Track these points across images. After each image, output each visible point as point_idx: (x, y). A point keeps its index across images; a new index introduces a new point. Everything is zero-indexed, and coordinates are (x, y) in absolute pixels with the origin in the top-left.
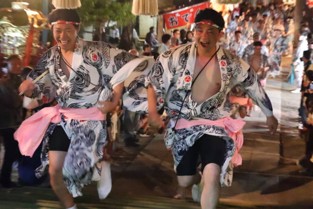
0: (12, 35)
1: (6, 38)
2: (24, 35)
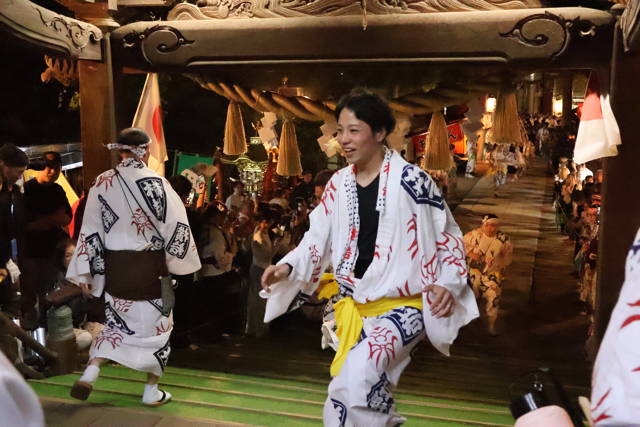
0: (252, 170)
1: (245, 174)
2: (263, 170)
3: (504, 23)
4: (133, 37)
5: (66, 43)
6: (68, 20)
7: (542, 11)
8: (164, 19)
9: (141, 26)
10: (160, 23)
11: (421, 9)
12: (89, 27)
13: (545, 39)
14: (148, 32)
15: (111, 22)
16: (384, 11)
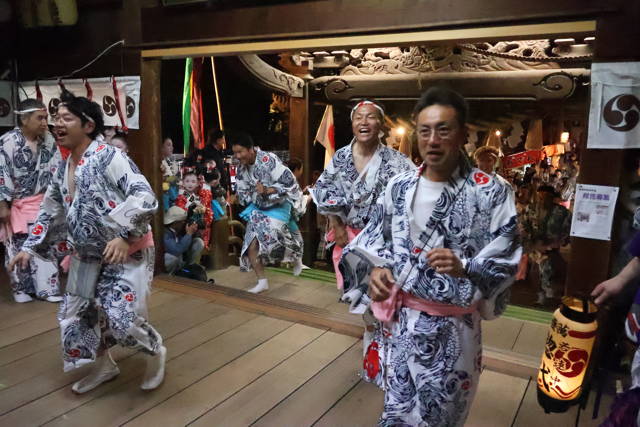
3: (535, 78)
4: (321, 85)
5: (286, 88)
6: (287, 75)
7: (559, 70)
8: (339, 74)
9: (326, 78)
10: (336, 77)
11: (486, 69)
12: (298, 79)
13: (560, 87)
14: (329, 82)
15: (309, 77)
16: (464, 70)
